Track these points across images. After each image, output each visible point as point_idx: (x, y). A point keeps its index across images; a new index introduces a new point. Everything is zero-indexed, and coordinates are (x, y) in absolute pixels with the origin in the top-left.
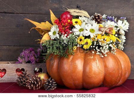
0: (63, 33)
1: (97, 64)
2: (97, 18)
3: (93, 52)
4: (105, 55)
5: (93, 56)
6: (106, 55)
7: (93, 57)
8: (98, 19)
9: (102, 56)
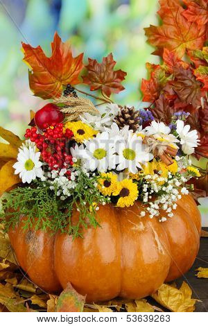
0: (56, 166)
1: (156, 244)
2: (127, 116)
3: (143, 214)
4: (169, 215)
5: (141, 223)
6: (171, 215)
7: (144, 225)
8: (132, 119)
9: (164, 219)
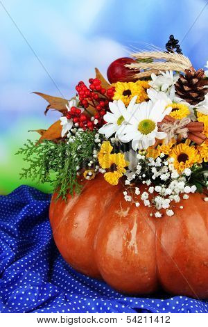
3: (128, 198)
5: (128, 209)
6: (170, 213)
9: (158, 215)
